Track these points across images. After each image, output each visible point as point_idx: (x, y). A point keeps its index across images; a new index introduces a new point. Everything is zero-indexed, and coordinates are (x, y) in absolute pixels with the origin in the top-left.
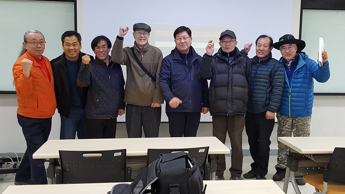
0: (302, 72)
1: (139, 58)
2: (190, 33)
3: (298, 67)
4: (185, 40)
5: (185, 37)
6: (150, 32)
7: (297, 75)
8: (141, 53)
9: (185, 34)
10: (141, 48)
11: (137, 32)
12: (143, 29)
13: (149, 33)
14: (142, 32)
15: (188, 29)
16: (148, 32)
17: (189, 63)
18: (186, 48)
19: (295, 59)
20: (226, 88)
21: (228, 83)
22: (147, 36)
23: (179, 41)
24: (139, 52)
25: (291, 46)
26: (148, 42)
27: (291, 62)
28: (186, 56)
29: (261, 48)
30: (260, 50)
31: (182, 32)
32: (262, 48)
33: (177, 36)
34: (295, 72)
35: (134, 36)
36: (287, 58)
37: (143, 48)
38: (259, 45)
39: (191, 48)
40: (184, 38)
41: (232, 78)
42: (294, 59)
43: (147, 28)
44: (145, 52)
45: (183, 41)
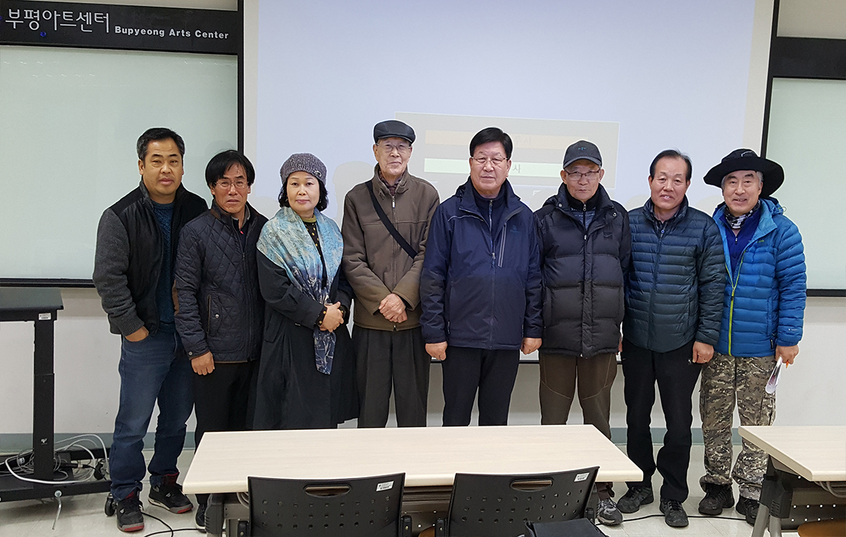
0: (766, 248)
1: (386, 209)
2: (508, 148)
3: (759, 233)
4: (494, 165)
5: (496, 157)
6: (413, 142)
7: (754, 253)
8: (391, 198)
9: (497, 149)
10: (391, 184)
11: (383, 143)
12: (396, 137)
13: (410, 145)
14: (395, 142)
15: (507, 138)
16: (408, 143)
17: (497, 223)
18: (494, 185)
19: (752, 214)
20: (579, 289)
21: (584, 278)
22: (405, 152)
23: (481, 165)
24: (386, 194)
25: (749, 179)
26: (407, 168)
27: (741, 219)
28: (491, 204)
29: (667, 185)
30: (665, 190)
31: (492, 143)
32: (669, 185)
33: (478, 150)
34: (750, 246)
35: (375, 153)
36: (735, 207)
37: (397, 185)
38: (662, 177)
39: (506, 185)
40: (493, 159)
41: (593, 265)
42: (751, 212)
43: (406, 135)
44: (399, 194)
45: (489, 166)
